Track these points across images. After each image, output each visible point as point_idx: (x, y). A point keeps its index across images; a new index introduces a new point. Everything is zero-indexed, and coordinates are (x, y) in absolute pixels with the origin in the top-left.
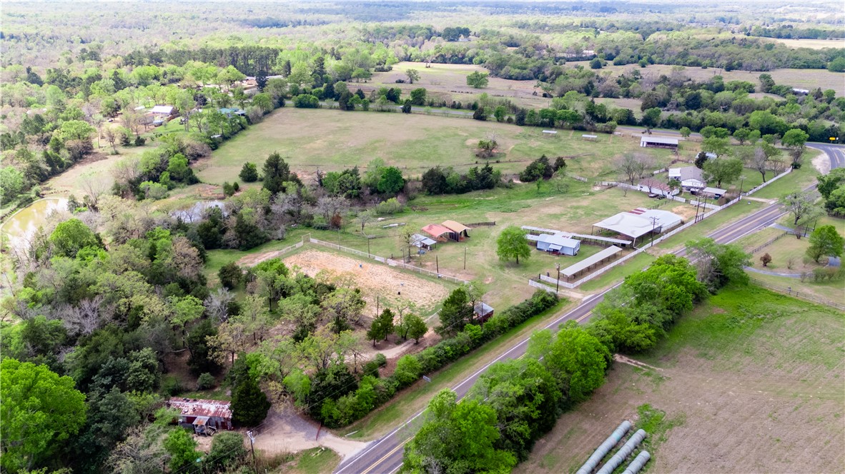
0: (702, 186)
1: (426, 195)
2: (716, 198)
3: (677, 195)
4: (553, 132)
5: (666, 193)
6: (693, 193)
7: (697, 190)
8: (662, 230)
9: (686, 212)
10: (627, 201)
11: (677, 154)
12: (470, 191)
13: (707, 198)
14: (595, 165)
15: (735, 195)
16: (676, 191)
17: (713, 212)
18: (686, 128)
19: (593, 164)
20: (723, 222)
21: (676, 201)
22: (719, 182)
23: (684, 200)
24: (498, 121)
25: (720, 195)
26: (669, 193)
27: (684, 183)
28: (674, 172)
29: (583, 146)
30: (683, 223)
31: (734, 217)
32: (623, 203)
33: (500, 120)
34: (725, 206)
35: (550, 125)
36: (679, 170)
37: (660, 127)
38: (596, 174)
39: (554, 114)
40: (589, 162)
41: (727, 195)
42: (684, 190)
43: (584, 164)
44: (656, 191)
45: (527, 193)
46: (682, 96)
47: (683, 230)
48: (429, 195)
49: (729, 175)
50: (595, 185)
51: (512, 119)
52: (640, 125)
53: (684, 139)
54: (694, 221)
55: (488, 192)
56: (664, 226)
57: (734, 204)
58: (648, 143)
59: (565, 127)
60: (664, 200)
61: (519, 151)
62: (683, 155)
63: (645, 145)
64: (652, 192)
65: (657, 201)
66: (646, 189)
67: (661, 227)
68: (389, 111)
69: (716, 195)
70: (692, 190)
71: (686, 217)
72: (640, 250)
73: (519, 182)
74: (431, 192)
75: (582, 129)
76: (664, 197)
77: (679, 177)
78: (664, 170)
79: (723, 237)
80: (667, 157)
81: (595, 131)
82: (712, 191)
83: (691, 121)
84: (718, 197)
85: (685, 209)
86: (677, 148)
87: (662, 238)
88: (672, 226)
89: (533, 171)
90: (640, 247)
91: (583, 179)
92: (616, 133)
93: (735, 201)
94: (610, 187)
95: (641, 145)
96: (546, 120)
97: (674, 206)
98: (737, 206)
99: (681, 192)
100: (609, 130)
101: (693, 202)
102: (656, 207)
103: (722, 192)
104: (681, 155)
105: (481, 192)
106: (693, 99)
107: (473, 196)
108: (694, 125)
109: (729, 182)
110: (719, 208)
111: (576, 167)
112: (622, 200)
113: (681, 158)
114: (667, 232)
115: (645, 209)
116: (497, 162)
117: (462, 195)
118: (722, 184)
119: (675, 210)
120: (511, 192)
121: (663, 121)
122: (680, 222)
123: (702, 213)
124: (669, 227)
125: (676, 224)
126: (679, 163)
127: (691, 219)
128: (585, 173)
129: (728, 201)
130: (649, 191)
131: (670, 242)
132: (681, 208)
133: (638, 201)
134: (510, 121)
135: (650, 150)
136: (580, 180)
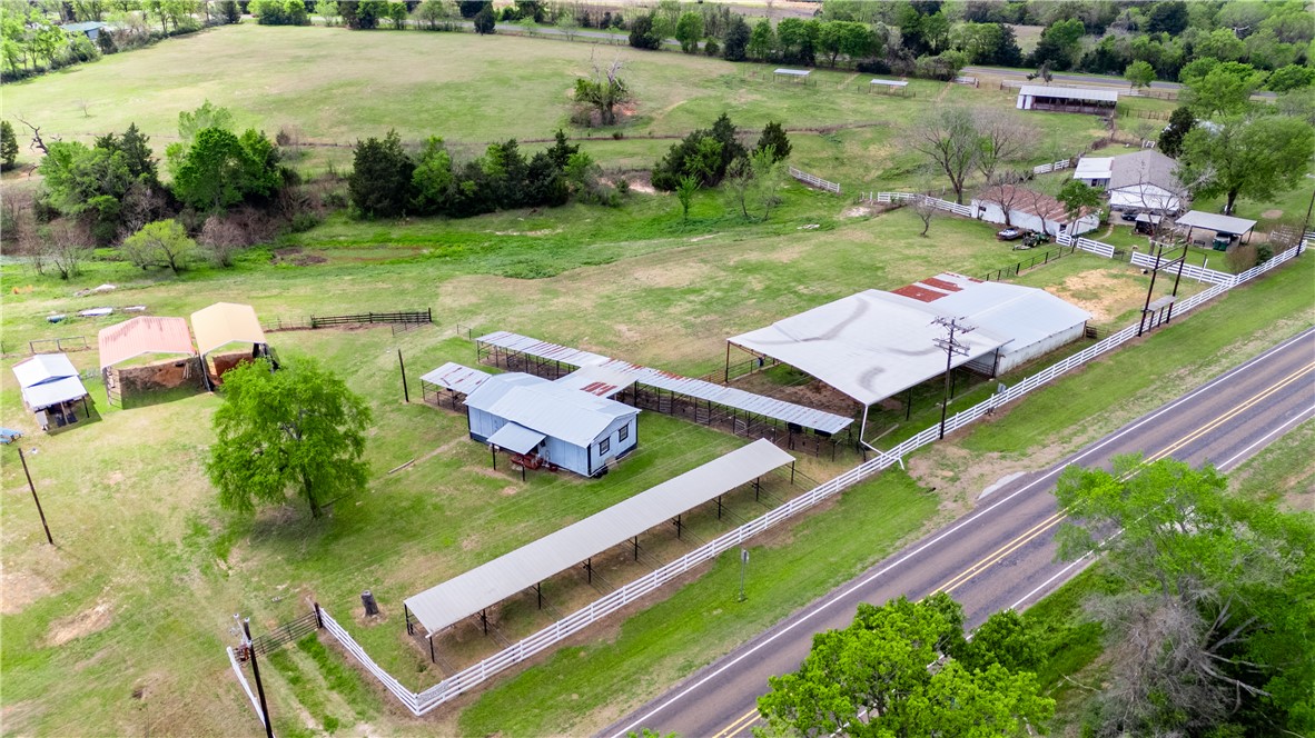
0: (1174, 205)
1: (354, 218)
2: (1219, 247)
3: (1091, 234)
4: (804, 73)
5: (1054, 227)
6: (1143, 228)
7: (1156, 220)
8: (1004, 365)
9: (1111, 290)
10: (924, 252)
11: (1111, 125)
12: (490, 211)
13: (1190, 245)
14: (879, 151)
15: (1287, 238)
16: (1087, 222)
17: (1212, 293)
18: (1144, 64)
19: (873, 149)
20: (1248, 337)
21: (1082, 253)
22: (1232, 196)
23: (1109, 251)
24: (686, 51)
25: (1233, 237)
26: (1063, 227)
27: (1117, 199)
28: (1091, 168)
29: (867, 106)
30: (1091, 335)
31: (1287, 315)
32: (908, 258)
33: (690, 51)
34: (1250, 274)
35: (804, 58)
36: (1107, 161)
37: (1078, 70)
38: (875, 173)
39: (813, 30)
40: (866, 143)
41: (1258, 238)
42: (1117, 219)
43: (851, 148)
44: (1025, 220)
45: (656, 220)
46: (1144, 14)
47: (1087, 366)
48: (363, 218)
49: (1267, 171)
50: (856, 203)
51: (716, 47)
52: (1031, 63)
53: (1135, 92)
54: (1133, 329)
55: (547, 214)
56: (1012, 347)
57: (1282, 267)
58: (1039, 100)
59: (841, 65)
60: (1045, 248)
61: (692, 112)
62: (1127, 128)
63: (1028, 106)
64: (1014, 223)
65: (1020, 253)
66: (994, 214)
67: (996, 354)
68: (447, 29)
69: (1221, 234)
70: (1141, 217)
71: (1109, 311)
72: (883, 459)
73: (650, 190)
74: (368, 209)
75: (881, 70)
76: (1047, 238)
77: (1106, 181)
78: (1065, 162)
79: (1247, 405)
80: (1083, 134)
81: (911, 75)
82: (1205, 221)
83: (1158, 52)
84: (1225, 241)
85: (1109, 282)
86: (1112, 113)
87: (992, 402)
88: (1046, 347)
89: (687, 158)
90: (888, 444)
91: (829, 185)
92: (964, 79)
93: (1285, 256)
94: (895, 206)
95: (1020, 105)
96: (795, 49)
97: (1076, 270)
98: (1293, 274)
99: (1104, 224)
100: (944, 71)
101: (1141, 258)
102: (1011, 273)
103: (1239, 226)
104: (1122, 128)
105: (521, 215)
106: (1168, 17)
107: (496, 226)
108: (1164, 64)
109: (1265, 195)
110: (1231, 281)
111: (824, 155)
112: (910, 246)
113: (1120, 135)
114: (1015, 376)
115: (961, 281)
116: (617, 137)
117: (465, 222)
118: (1242, 201)
119: (1073, 282)
120: (612, 216)
121: (1087, 55)
122: (1080, 331)
123: (1164, 300)
124: (1034, 352)
125: (1067, 337)
126: (1112, 148)
127: (1124, 317)
128: (843, 170)
129: (1263, 255)
130: (1003, 221)
131: (1026, 419)
132: (1094, 277)
133: (959, 251)
134: (711, 51)
135: (1042, 117)
136: (822, 188)
